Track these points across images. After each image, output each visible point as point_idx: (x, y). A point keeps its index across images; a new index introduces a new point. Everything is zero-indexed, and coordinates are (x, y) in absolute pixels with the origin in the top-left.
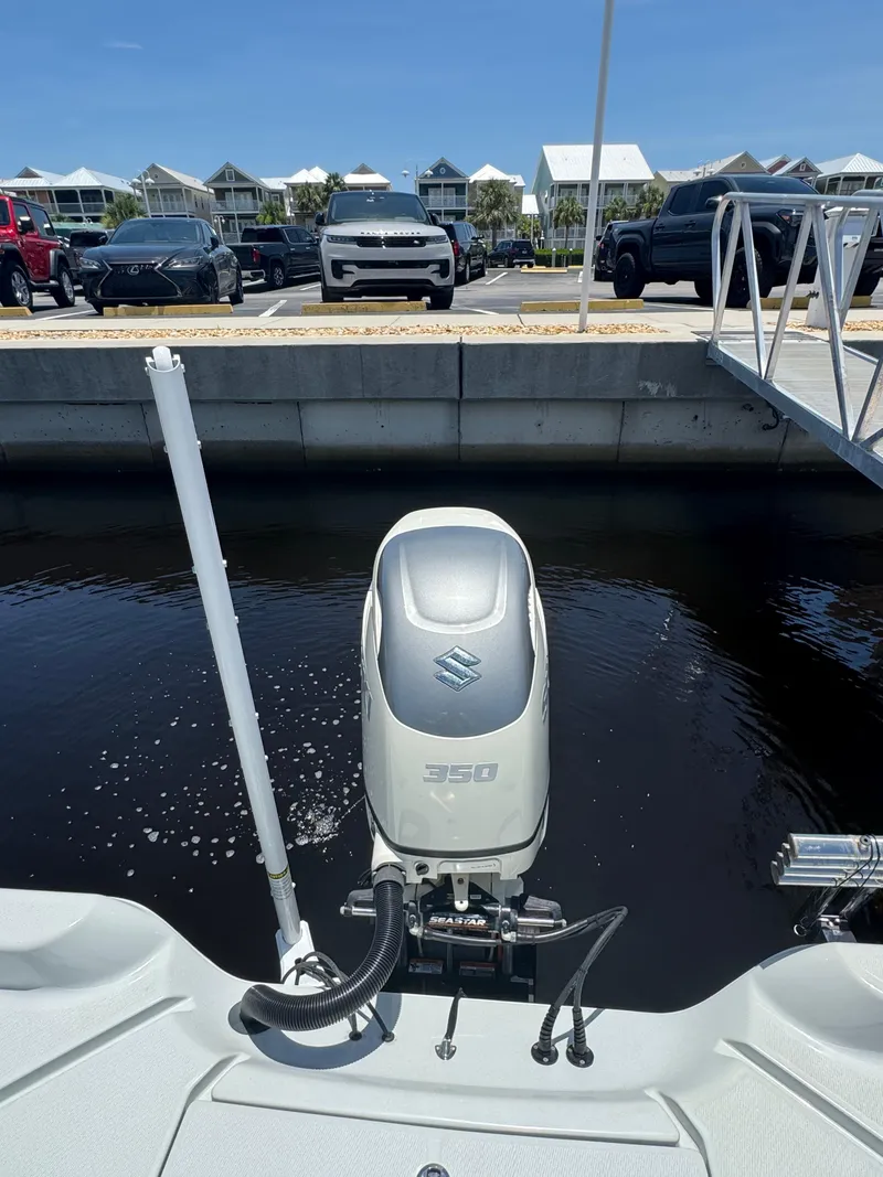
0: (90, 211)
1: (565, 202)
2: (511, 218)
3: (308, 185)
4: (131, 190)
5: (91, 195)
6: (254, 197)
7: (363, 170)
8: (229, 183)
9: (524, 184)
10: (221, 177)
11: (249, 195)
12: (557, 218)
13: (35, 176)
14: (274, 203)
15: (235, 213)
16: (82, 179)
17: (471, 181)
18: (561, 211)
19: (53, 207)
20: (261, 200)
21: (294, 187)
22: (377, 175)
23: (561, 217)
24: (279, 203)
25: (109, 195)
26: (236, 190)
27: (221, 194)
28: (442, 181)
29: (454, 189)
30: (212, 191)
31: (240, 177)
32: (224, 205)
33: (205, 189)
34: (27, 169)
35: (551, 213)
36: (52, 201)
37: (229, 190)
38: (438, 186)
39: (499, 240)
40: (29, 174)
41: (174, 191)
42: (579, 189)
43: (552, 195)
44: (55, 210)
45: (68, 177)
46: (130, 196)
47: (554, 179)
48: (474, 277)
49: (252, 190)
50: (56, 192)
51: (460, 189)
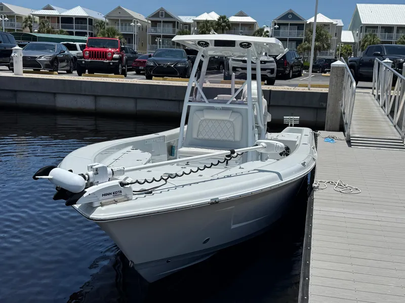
0: (78, 29)
1: (369, 36)
2: (326, 46)
3: (207, 22)
4: (104, 19)
5: (81, 20)
6: (174, 26)
7: (241, 14)
8: (161, 19)
9: (343, 25)
10: (157, 15)
11: (171, 25)
12: (363, 46)
13: (52, 9)
14: (185, 30)
15: (162, 34)
16: (78, 12)
17: (308, 22)
18: (366, 41)
19: (58, 26)
20: (178, 28)
21: (198, 22)
22: (249, 17)
23: (365, 45)
24: (188, 30)
25: (91, 20)
26: (164, 22)
27: (155, 24)
28: (289, 22)
29: (296, 27)
30: (150, 22)
31: (167, 15)
32: (156, 30)
33: (147, 21)
34: (49, 6)
35: (360, 42)
36: (58, 22)
37: (160, 22)
38: (287, 24)
39: (318, 57)
40: (49, 8)
41: (128, 20)
42: (379, 30)
43: (361, 32)
44: (58, 28)
45: (70, 11)
46: (102, 22)
47: (362, 23)
48: (294, 76)
49: (174, 23)
50: (62, 18)
51: (300, 27)
